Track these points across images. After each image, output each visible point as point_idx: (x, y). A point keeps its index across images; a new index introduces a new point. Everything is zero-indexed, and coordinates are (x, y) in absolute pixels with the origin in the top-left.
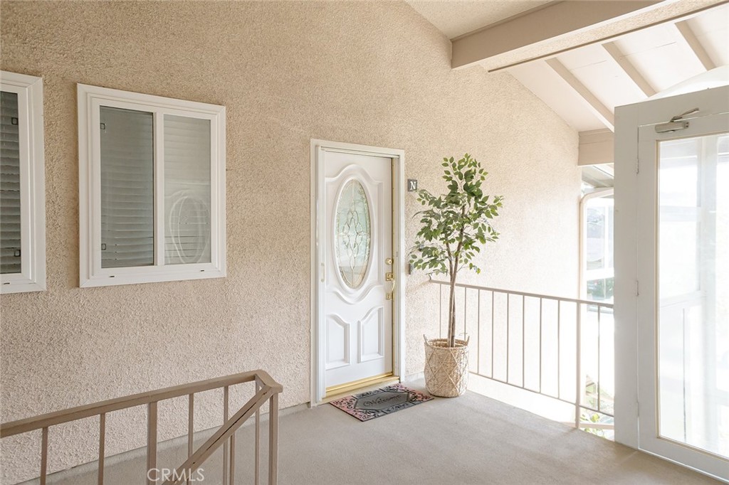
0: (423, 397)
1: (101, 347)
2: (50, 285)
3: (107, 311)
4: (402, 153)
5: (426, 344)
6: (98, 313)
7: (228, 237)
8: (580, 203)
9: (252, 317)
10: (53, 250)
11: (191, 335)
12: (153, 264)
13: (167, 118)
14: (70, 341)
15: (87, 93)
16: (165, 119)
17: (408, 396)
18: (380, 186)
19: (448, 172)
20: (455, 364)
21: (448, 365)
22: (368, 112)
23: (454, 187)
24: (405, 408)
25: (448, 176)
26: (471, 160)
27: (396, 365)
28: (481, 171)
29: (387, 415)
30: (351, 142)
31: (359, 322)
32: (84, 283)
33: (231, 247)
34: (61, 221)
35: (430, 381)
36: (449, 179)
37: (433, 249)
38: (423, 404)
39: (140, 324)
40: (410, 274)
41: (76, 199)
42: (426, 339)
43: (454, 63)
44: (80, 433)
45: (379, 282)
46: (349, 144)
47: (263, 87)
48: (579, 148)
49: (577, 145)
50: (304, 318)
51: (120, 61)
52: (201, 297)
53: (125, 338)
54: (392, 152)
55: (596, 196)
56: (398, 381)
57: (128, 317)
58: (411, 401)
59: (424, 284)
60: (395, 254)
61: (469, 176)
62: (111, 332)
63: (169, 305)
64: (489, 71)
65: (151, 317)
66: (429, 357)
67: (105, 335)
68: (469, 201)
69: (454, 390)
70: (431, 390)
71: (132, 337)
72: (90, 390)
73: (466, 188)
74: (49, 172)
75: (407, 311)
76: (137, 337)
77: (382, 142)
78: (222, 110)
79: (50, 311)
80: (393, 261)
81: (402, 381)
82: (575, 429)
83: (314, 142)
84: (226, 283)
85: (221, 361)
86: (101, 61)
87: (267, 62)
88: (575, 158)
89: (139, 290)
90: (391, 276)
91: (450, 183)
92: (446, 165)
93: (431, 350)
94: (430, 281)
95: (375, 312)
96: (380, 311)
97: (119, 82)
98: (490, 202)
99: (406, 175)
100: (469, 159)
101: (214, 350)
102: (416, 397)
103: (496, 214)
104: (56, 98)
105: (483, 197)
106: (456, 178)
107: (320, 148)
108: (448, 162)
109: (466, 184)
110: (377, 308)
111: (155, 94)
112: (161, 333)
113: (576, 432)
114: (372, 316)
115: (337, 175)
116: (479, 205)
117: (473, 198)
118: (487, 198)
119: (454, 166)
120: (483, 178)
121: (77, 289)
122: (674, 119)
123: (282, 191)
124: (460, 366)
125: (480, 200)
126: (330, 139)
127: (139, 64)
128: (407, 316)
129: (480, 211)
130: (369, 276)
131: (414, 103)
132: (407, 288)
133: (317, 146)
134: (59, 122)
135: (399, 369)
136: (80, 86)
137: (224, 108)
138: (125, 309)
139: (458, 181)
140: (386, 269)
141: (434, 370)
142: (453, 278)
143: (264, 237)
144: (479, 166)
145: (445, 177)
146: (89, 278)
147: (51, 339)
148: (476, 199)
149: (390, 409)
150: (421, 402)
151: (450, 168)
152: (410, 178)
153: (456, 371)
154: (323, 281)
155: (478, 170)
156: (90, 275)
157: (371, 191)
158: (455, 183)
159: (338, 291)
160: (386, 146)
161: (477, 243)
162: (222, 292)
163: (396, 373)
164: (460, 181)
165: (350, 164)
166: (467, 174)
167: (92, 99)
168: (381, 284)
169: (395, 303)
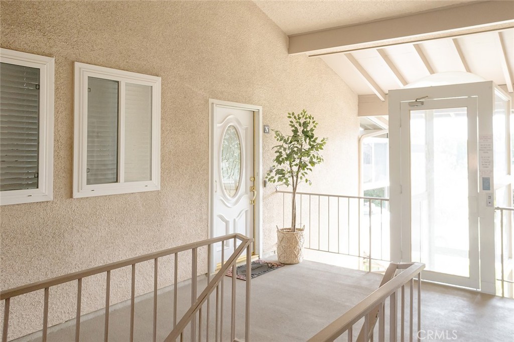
0: (278, 265)
1: (84, 238)
2: (55, 197)
3: (88, 214)
4: (260, 108)
5: (278, 231)
6: (83, 215)
7: (161, 163)
8: (359, 140)
9: (174, 217)
10: (57, 173)
11: (138, 229)
12: (117, 181)
13: (127, 84)
14: (66, 235)
15: (80, 68)
16: (126, 85)
17: (268, 265)
18: (246, 129)
19: (292, 122)
20: (297, 242)
21: (293, 243)
22: (241, 82)
23: (295, 131)
24: (269, 272)
25: (292, 124)
26: (307, 115)
27: (256, 247)
28: (313, 122)
29: (259, 277)
30: (232, 101)
31: (235, 220)
32: (76, 195)
33: (163, 170)
34: (63, 153)
35: (282, 254)
36: (293, 126)
37: (283, 170)
38: (279, 269)
39: (108, 222)
40: (265, 186)
41: (71, 139)
42: (278, 228)
43: (290, 51)
44: (71, 297)
45: (246, 193)
46: (232, 102)
47: (182, 65)
48: (358, 105)
49: (357, 104)
50: (204, 217)
51: (99, 47)
52: (144, 204)
53: (99, 232)
54: (254, 108)
55: (368, 136)
56: (258, 258)
57: (101, 218)
58: (271, 268)
59: (273, 193)
60: (256, 174)
61: (305, 125)
62: (90, 228)
63: (125, 209)
64: (309, 56)
65: (114, 218)
66: (280, 239)
67: (87, 230)
68: (305, 140)
69: (297, 259)
70: (282, 261)
71: (103, 231)
72: (77, 268)
73: (303, 132)
74: (56, 120)
75: (263, 211)
76: (106, 232)
77: (249, 101)
78: (159, 79)
79: (54, 214)
80: (254, 178)
81: (261, 257)
82: (368, 272)
83: (211, 101)
84: (160, 194)
85: (156, 246)
86: (88, 47)
87: (184, 49)
88: (356, 112)
89: (108, 199)
90: (253, 189)
91: (294, 128)
92: (290, 117)
93: (282, 235)
94: (277, 191)
95: (244, 212)
96: (246, 211)
97: (98, 61)
98: (318, 141)
99: (263, 123)
100: (306, 114)
101: (152, 239)
102: (273, 265)
103: (322, 149)
104: (61, 71)
105: (314, 138)
106: (297, 125)
107: (215, 105)
108: (291, 116)
109: (304, 130)
110: (245, 210)
111: (119, 69)
112: (120, 229)
113: (370, 273)
114: (241, 216)
115: (223, 121)
116: (312, 143)
117: (308, 139)
118: (316, 139)
119: (295, 117)
120: (315, 126)
121: (71, 199)
122: (417, 99)
123: (192, 133)
124: (300, 244)
125: (312, 140)
126: (220, 99)
127: (110, 49)
128: (263, 215)
129: (313, 147)
130: (241, 189)
131: (267, 75)
132: (263, 196)
133: (213, 104)
134: (62, 87)
135: (259, 250)
136: (76, 63)
137: (160, 79)
138: (99, 213)
139: (299, 128)
140: (250, 184)
141: (284, 247)
142: (295, 189)
143: (182, 163)
144: (313, 118)
145: (290, 125)
146: (79, 192)
147: (54, 234)
148: (310, 139)
149: (260, 273)
150: (277, 268)
151: (293, 119)
152: (265, 124)
153: (298, 247)
154: (216, 192)
155: (311, 121)
156: (80, 190)
157: (242, 133)
158: (296, 128)
159: (223, 199)
160: (252, 104)
161: (310, 166)
162: (157, 200)
163: (256, 253)
164: (299, 127)
165: (230, 115)
166: (304, 123)
167: (84, 72)
168: (247, 194)
169: (255, 206)
